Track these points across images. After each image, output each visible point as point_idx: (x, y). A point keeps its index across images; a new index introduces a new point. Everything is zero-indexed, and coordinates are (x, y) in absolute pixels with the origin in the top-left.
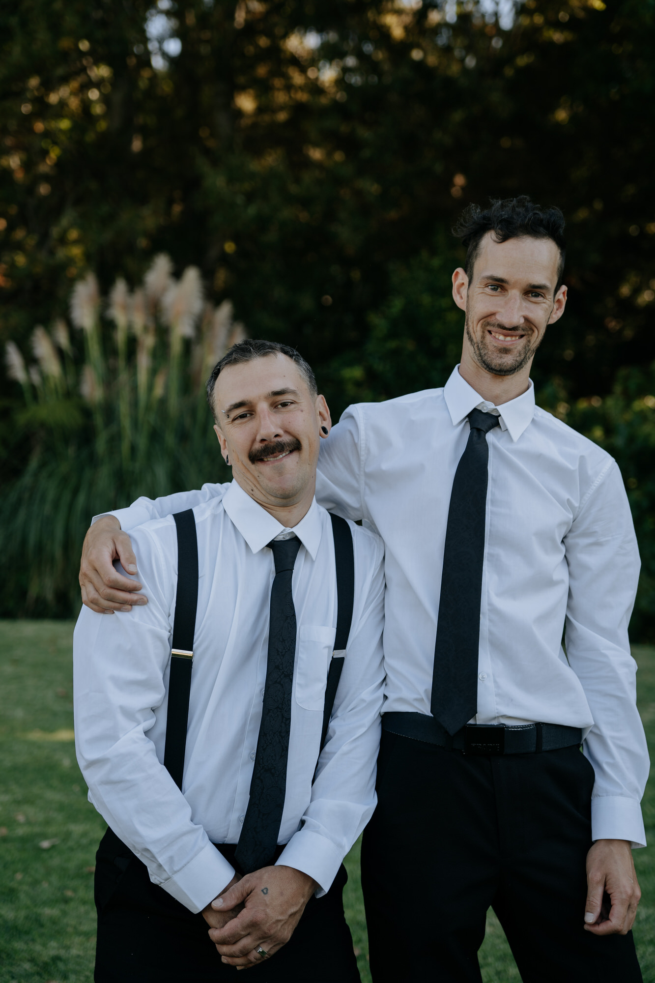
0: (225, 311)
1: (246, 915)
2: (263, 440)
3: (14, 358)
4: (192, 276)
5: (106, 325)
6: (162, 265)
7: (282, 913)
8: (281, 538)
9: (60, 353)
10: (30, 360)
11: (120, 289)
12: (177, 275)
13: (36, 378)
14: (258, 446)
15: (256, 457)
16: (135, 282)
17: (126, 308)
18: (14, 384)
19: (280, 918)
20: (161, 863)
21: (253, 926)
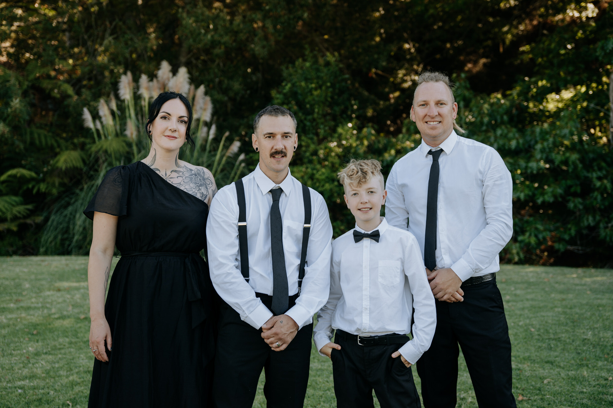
0: (202, 89)
1: (273, 330)
2: (276, 149)
3: (87, 115)
4: (183, 71)
5: (137, 97)
6: (165, 66)
7: (287, 331)
8: (274, 188)
9: (113, 113)
10: (96, 116)
11: (144, 78)
12: (174, 72)
13: (99, 126)
14: (273, 151)
15: (273, 155)
16: (152, 76)
17: (148, 89)
18: (88, 130)
19: (286, 333)
20: (244, 309)
21: (276, 334)
